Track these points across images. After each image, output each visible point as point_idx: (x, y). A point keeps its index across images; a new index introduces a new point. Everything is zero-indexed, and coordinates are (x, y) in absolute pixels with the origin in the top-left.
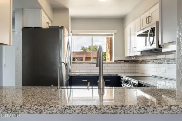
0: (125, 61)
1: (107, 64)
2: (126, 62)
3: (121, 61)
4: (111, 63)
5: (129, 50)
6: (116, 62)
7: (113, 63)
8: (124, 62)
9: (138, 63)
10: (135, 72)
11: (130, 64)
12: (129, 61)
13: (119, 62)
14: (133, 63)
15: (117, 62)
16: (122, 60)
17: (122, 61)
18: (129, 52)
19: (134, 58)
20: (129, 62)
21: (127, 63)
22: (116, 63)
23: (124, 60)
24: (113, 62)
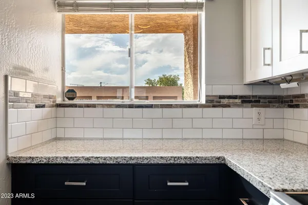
0: (246, 101)
1: (180, 109)
2: (250, 102)
3: (231, 101)
4: (196, 106)
5: (268, 52)
6: (212, 101)
7: (202, 106)
8: (243, 102)
9: (297, 106)
10: (283, 140)
11: (262, 110)
12: (260, 97)
13: (225, 101)
14: (273, 107)
15: (215, 102)
16: (235, 94)
17: (235, 97)
18: (268, 61)
19: (294, 84)
20: (259, 101)
21: (252, 107)
22: (214, 106)
23: (241, 97)
24: (203, 101)
